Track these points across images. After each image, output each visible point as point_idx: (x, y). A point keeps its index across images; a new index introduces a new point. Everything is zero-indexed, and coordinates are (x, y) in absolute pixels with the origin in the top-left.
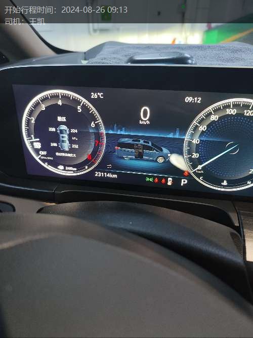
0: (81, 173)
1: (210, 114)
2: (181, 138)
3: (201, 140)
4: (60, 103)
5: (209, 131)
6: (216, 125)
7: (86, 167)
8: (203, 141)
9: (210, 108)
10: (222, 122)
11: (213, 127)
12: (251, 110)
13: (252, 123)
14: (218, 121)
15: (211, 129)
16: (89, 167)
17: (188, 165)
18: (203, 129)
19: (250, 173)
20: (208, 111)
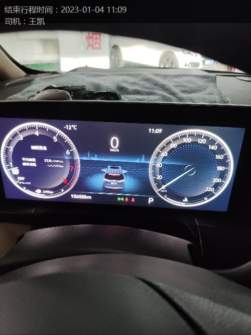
0: (57, 196)
1: (170, 142)
2: (147, 162)
3: (163, 164)
4: (37, 133)
5: (170, 157)
6: (175, 152)
7: (62, 190)
8: (165, 165)
9: (170, 138)
10: (180, 149)
11: (173, 153)
12: (203, 139)
13: (205, 149)
14: (176, 148)
15: (171, 155)
16: (65, 190)
17: (154, 185)
18: (164, 155)
19: (206, 190)
20: (168, 140)
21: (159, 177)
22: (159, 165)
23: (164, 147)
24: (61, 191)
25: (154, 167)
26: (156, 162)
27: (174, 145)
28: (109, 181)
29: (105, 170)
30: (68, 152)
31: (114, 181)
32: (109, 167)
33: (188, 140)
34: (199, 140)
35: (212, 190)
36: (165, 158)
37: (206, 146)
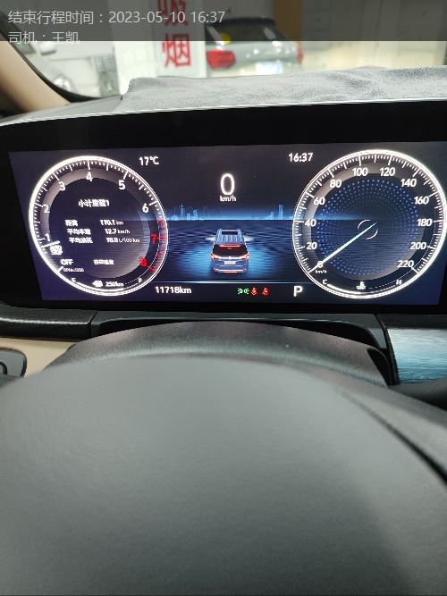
3: (318, 221)
4: (89, 177)
8: (321, 221)
10: (347, 189)
12: (390, 167)
13: (393, 187)
14: (341, 188)
15: (332, 201)
16: (144, 279)
17: (302, 262)
18: (319, 202)
19: (399, 266)
20: (325, 173)
21: (312, 246)
22: (310, 222)
23: (318, 187)
24: (137, 281)
25: (301, 226)
26: (304, 217)
27: (335, 183)
28: (220, 258)
29: (212, 239)
30: (145, 209)
31: (230, 258)
32: (220, 231)
33: (362, 172)
34: (382, 169)
35: (409, 264)
37: (395, 181)
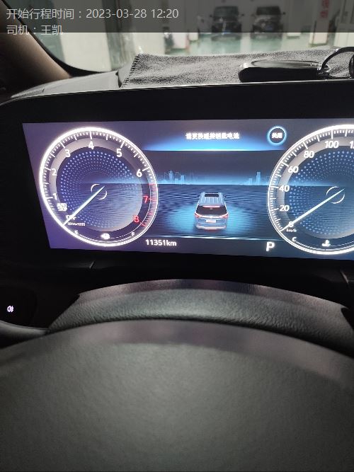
0: (125, 243)
1: (303, 149)
2: (264, 184)
3: (291, 187)
4: (91, 145)
5: (302, 173)
6: (311, 164)
7: (133, 234)
8: (294, 187)
9: (303, 141)
11: (308, 167)
14: (314, 159)
15: (305, 170)
16: (137, 232)
18: (293, 171)
20: (300, 145)
21: (285, 208)
22: (284, 188)
23: (293, 157)
24: (130, 235)
25: (276, 191)
26: (279, 183)
27: (309, 154)
30: (139, 173)
31: (211, 217)
32: (203, 194)
33: (333, 144)
34: (351, 142)
36: (294, 175)
